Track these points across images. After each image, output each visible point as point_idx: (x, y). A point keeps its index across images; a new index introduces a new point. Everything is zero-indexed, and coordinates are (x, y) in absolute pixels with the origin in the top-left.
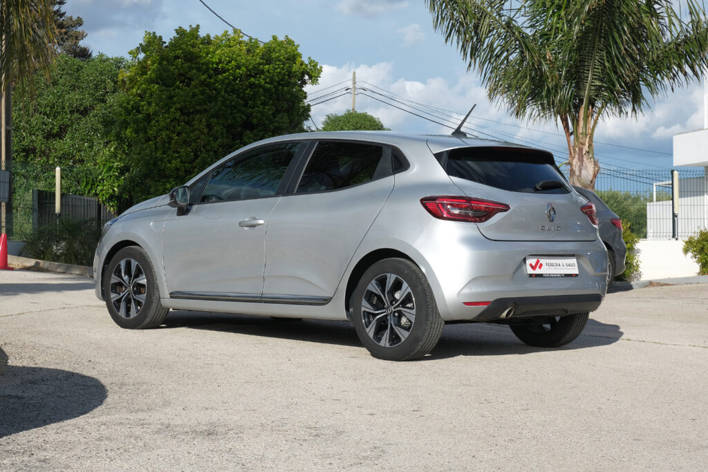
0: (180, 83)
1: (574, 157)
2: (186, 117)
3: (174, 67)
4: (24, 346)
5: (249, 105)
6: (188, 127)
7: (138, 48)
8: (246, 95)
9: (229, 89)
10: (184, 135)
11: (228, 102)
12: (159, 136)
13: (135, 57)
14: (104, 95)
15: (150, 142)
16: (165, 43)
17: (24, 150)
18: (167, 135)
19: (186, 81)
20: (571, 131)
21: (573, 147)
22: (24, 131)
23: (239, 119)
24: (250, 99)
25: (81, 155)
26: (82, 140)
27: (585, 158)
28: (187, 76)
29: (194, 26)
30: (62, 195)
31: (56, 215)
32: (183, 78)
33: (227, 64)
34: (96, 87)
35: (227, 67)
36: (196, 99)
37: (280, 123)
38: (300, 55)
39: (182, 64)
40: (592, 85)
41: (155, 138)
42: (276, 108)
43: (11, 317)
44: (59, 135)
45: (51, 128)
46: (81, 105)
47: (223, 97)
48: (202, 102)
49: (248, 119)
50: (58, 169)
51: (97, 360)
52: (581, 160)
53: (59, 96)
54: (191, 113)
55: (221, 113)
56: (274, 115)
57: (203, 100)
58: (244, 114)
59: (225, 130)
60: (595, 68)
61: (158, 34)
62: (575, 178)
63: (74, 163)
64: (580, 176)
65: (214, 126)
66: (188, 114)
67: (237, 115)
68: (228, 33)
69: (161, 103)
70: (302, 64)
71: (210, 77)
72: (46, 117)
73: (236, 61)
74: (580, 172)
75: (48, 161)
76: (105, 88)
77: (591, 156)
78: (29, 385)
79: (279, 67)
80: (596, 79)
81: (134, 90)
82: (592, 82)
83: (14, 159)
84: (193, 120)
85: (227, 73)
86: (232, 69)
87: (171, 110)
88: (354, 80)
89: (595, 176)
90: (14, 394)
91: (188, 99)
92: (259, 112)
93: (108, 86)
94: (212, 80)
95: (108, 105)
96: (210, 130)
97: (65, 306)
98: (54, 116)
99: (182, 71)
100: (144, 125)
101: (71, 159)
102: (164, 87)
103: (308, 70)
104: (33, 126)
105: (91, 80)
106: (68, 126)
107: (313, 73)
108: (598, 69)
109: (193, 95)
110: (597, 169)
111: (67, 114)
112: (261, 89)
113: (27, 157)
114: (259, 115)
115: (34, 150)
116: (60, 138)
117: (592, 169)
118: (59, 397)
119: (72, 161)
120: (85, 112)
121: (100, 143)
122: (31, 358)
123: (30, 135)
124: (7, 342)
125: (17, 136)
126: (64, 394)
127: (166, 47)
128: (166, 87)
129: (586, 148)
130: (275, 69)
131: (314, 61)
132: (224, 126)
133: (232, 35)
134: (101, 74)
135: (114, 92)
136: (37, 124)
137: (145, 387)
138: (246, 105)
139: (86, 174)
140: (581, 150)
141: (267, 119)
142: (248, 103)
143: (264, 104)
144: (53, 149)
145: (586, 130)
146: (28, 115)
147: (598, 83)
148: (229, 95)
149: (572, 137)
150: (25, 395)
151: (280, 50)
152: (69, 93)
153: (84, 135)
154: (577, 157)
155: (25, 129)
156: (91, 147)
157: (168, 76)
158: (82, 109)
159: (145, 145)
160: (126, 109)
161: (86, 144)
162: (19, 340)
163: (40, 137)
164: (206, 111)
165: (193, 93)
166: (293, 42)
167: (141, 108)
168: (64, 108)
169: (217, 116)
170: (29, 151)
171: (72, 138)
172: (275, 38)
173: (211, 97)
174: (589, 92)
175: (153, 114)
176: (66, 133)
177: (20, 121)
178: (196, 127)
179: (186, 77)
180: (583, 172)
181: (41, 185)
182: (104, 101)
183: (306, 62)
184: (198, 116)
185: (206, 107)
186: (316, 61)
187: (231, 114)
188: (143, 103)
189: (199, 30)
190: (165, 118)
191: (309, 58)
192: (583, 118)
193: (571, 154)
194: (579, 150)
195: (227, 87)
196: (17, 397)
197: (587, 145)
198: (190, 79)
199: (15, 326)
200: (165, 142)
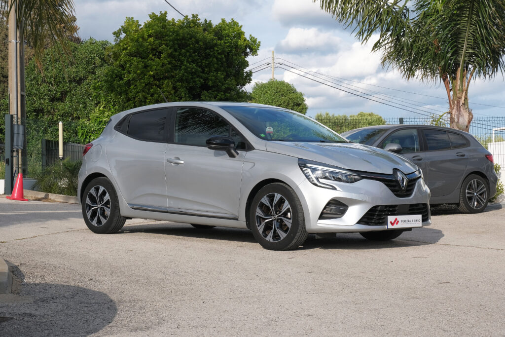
0: (153, 55)
1: (453, 108)
2: (158, 82)
3: (148, 44)
4: (36, 267)
5: (206, 71)
6: (159, 89)
7: (120, 30)
8: (203, 64)
9: (190, 60)
10: (156, 95)
11: (189, 69)
12: (137, 97)
13: (118, 37)
14: (93, 69)
15: (130, 102)
16: (140, 25)
17: (35, 111)
18: (143, 96)
19: (157, 54)
20: (450, 88)
21: (453, 100)
22: (35, 97)
23: (198, 82)
24: (206, 67)
25: (77, 113)
26: (78, 102)
27: (462, 109)
28: (158, 50)
29: (163, 12)
30: (64, 143)
31: (60, 158)
32: (155, 52)
33: (188, 40)
34: (88, 63)
35: (188, 42)
36: (165, 67)
37: (229, 85)
38: (243, 33)
39: (155, 41)
40: (466, 53)
41: (134, 98)
42: (227, 73)
43: (26, 240)
44: (61, 99)
45: (55, 94)
46: (77, 76)
47: (185, 66)
48: (170, 70)
49: (205, 82)
50: (61, 124)
51: (98, 278)
52: (459, 110)
53: (61, 70)
54: (161, 79)
55: (184, 78)
56: (225, 79)
57: (170, 68)
58: (202, 78)
59: (187, 91)
60: (468, 39)
61: (135, 19)
62: (454, 124)
63: (73, 119)
64: (458, 122)
65: (179, 88)
66: (159, 80)
67: (197, 79)
68: (188, 18)
69: (139, 71)
70: (245, 40)
71: (175, 50)
72: (51, 86)
73: (195, 38)
74: (458, 120)
75: (53, 119)
76: (94, 64)
77: (466, 107)
78: (40, 303)
79: (228, 42)
80: (469, 47)
81: (118, 62)
82: (467, 50)
83: (27, 117)
84: (163, 84)
85: (189, 48)
86: (192, 44)
87: (146, 77)
88: (273, 57)
89: (469, 122)
90: (28, 312)
91: (159, 67)
92: (213, 76)
93: (96, 62)
94: (177, 54)
95: (97, 76)
96: (176, 92)
97: (69, 230)
98: (57, 84)
99: (154, 47)
100: (125, 88)
101: (70, 116)
102: (140, 59)
103: (250, 44)
104: (41, 92)
105: (84, 58)
106: (67, 92)
107: (253, 47)
108: (471, 39)
109: (162, 65)
110: (471, 116)
111: (67, 83)
112: (215, 59)
113: (37, 115)
114: (213, 78)
115: (42, 111)
116: (62, 102)
117: (467, 117)
118: (67, 315)
119: (71, 118)
120: (80, 81)
121: (91, 104)
122: (43, 277)
123: (40, 99)
124: (22, 262)
125: (29, 101)
126: (70, 312)
127: (141, 28)
128: (142, 59)
129: (462, 101)
130: (225, 43)
131: (254, 38)
132: (187, 88)
133: (192, 19)
134: (91, 53)
135: (101, 66)
136: (44, 90)
137: (140, 303)
138: (203, 72)
139: (82, 127)
140: (458, 102)
141: (220, 82)
142: (205, 70)
143: (217, 70)
144: (57, 109)
145: (462, 87)
146: (38, 84)
147: (471, 51)
148: (190, 64)
149: (451, 93)
150: (38, 313)
151: (229, 29)
152: (68, 67)
153: (80, 99)
154: (455, 108)
155: (35, 95)
156: (85, 107)
157: (143, 51)
158: (78, 79)
159: (127, 104)
160: (112, 77)
161: (81, 105)
162: (33, 260)
163: (47, 101)
164: (173, 77)
165: (163, 63)
166: (238, 23)
167: (123, 76)
168: (64, 78)
169: (181, 80)
170: (39, 111)
171: (71, 101)
172: (223, 21)
173: (177, 66)
174: (464, 58)
175: (132, 80)
176: (66, 97)
177: (32, 89)
178: (165, 90)
179: (157, 52)
180: (461, 120)
181: (48, 137)
182: (93, 73)
183: (248, 39)
184: (166, 81)
185: (172, 74)
186: (255, 38)
187: (192, 78)
188: (125, 72)
189: (167, 15)
190: (141, 83)
191: (251, 35)
192: (460, 78)
193: (451, 106)
194: (457, 102)
195: (188, 58)
196: (30, 315)
197: (463, 98)
198: (160, 53)
199: (29, 248)
200: (141, 101)
